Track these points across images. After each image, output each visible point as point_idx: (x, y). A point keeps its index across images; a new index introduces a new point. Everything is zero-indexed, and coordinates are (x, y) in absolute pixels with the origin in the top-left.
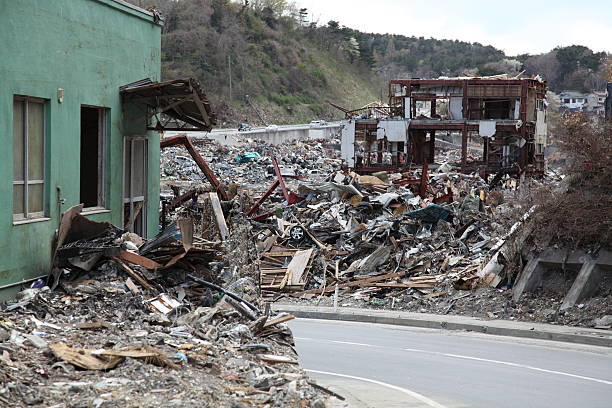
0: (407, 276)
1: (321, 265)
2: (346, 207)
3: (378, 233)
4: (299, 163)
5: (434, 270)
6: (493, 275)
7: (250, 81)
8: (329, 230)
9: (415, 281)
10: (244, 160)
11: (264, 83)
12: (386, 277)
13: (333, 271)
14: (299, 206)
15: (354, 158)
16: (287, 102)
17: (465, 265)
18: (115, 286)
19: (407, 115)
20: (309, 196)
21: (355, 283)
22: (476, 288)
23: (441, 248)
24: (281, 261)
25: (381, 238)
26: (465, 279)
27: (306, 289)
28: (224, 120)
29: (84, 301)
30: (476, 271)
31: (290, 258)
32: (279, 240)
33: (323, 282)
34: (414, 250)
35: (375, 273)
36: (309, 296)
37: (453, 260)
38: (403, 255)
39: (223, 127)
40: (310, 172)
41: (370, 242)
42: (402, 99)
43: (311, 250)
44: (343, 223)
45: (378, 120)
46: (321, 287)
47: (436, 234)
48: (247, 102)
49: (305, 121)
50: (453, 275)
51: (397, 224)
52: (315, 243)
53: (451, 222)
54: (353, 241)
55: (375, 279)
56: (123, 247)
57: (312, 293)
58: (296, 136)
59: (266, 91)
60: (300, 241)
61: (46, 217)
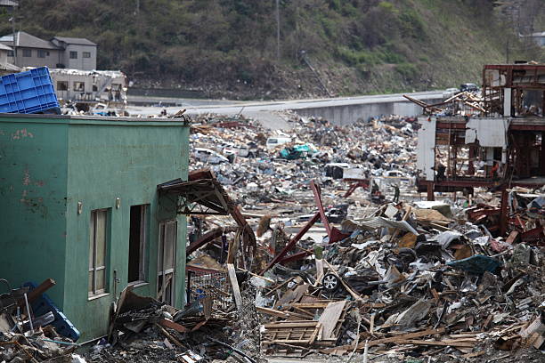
0: (447, 333)
1: (355, 318)
2: (386, 254)
3: (419, 285)
4: (372, 160)
5: (477, 327)
6: (536, 335)
7: (307, 31)
8: (366, 278)
9: (456, 338)
10: (293, 154)
11: (328, 32)
12: (424, 334)
13: (368, 326)
14: (342, 245)
15: (434, 169)
16: (362, 60)
17: (510, 323)
18: (156, 345)
19: (507, 111)
20: (355, 232)
21: (390, 340)
22: (518, 348)
23: (486, 303)
24: (312, 313)
25: (421, 290)
26: (505, 338)
27: (337, 345)
28: (268, 87)
29: (135, 354)
30: (519, 330)
31: (322, 310)
32: (311, 289)
33: (356, 337)
34: (456, 305)
35: (414, 329)
36: (340, 353)
37: (498, 318)
38: (445, 309)
39: (267, 98)
40: (386, 173)
41: (410, 294)
42: (501, 89)
43: (345, 301)
44: (382, 272)
45: (467, 118)
46: (353, 343)
47: (481, 287)
48: (303, 61)
49: (387, 89)
50: (495, 334)
51: (439, 275)
52: (349, 293)
53: (499, 274)
54: (391, 292)
55: (411, 335)
56: (163, 316)
57: (344, 349)
58: (374, 112)
59: (331, 44)
60: (333, 291)
61: (106, 292)
